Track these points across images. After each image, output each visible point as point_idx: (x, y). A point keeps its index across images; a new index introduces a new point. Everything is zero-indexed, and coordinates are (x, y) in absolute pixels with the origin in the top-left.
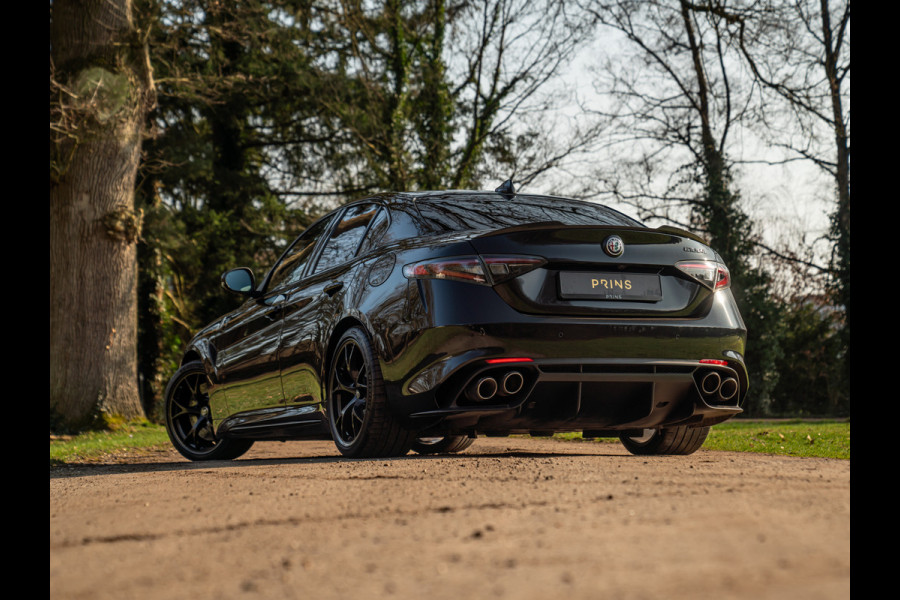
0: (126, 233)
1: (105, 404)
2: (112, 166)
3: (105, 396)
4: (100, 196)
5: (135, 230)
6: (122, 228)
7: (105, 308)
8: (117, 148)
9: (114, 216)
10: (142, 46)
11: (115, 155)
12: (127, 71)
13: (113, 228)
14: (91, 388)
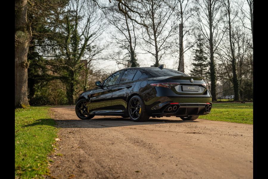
0: (26, 66)
1: (21, 102)
2: (23, 52)
3: (21, 101)
4: (20, 58)
5: (28, 65)
6: (25, 65)
7: (21, 82)
8: (24, 48)
9: (23, 62)
10: (29, 27)
11: (24, 49)
12: (27, 32)
13: (23, 65)
14: (18, 99)
